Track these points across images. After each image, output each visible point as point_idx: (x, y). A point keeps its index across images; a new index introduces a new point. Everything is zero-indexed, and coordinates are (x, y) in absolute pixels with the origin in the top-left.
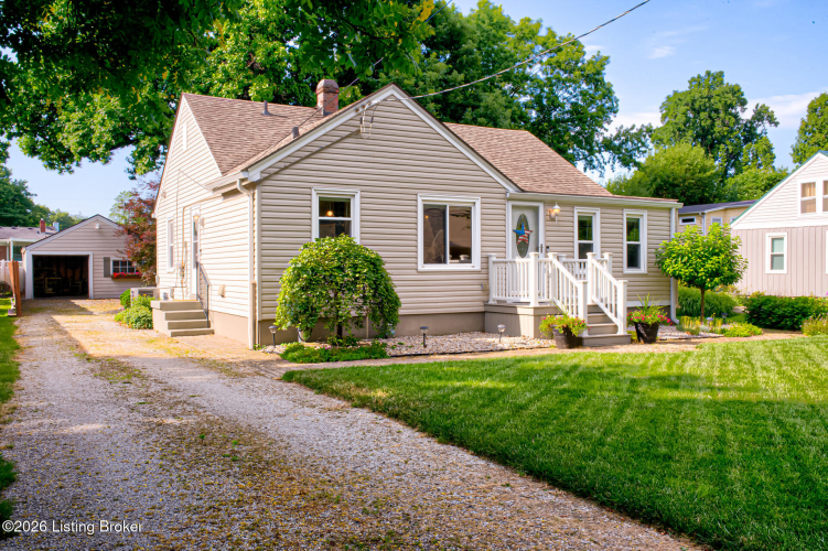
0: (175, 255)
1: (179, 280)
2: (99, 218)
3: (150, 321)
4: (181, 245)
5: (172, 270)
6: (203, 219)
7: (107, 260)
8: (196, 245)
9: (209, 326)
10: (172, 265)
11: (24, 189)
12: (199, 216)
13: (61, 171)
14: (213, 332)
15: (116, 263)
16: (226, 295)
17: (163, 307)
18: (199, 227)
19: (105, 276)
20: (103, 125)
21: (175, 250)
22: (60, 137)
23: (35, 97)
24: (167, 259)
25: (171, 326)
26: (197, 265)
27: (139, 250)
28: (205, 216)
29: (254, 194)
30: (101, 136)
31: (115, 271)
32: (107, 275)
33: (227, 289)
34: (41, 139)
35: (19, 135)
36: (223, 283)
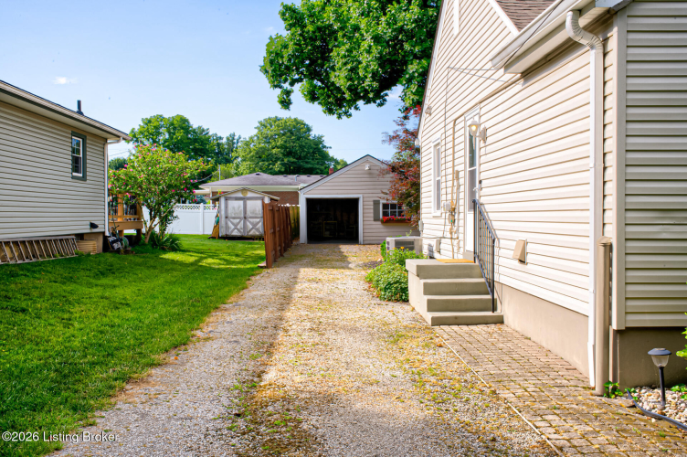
0: (443, 192)
1: (448, 228)
2: (370, 159)
3: (405, 290)
4: (450, 177)
5: (438, 213)
6: (486, 130)
7: (376, 203)
8: (472, 174)
9: (494, 309)
10: (438, 208)
11: (321, 143)
12: (478, 126)
13: (339, 117)
14: (500, 321)
15: (385, 206)
16: (529, 258)
17: (421, 272)
18: (478, 143)
19: (375, 220)
20: (369, 52)
21: (443, 185)
22: (332, 75)
23: (311, 38)
24: (433, 199)
25: (432, 306)
26: (475, 205)
27: (404, 189)
28: (487, 125)
29: (606, 40)
30: (368, 66)
31: (385, 214)
32: (376, 219)
33: (530, 248)
34: (319, 84)
35: (300, 80)
36: (524, 236)
